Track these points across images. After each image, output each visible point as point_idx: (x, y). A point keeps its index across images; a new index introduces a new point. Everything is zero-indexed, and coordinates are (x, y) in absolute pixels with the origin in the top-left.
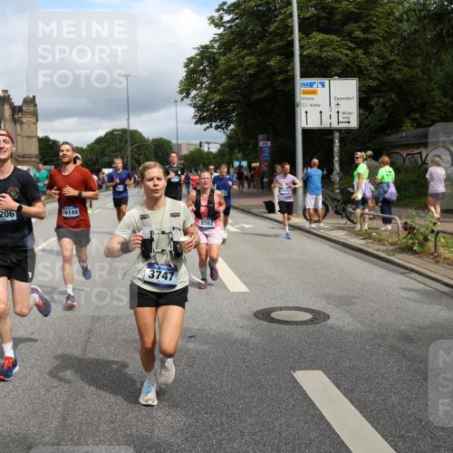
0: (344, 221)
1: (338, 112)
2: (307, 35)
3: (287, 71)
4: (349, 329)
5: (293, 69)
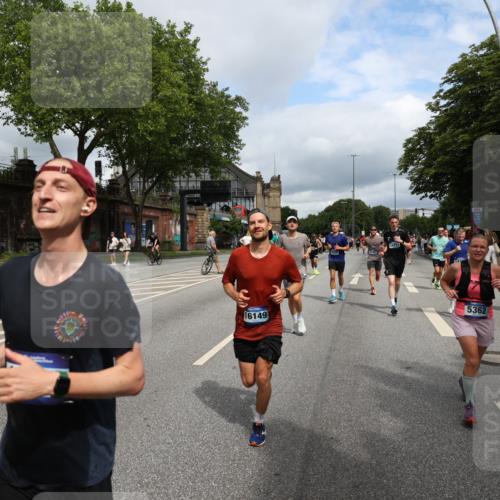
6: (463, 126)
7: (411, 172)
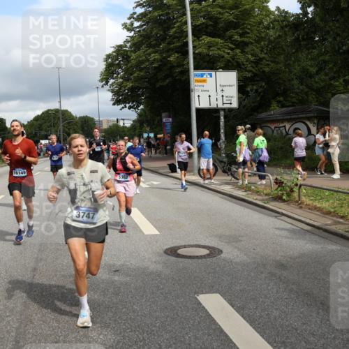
0: (230, 178)
1: (223, 96)
2: (198, 38)
3: (183, 65)
4: (238, 260)
5: (188, 63)
6: (154, 46)
7: (112, 85)
